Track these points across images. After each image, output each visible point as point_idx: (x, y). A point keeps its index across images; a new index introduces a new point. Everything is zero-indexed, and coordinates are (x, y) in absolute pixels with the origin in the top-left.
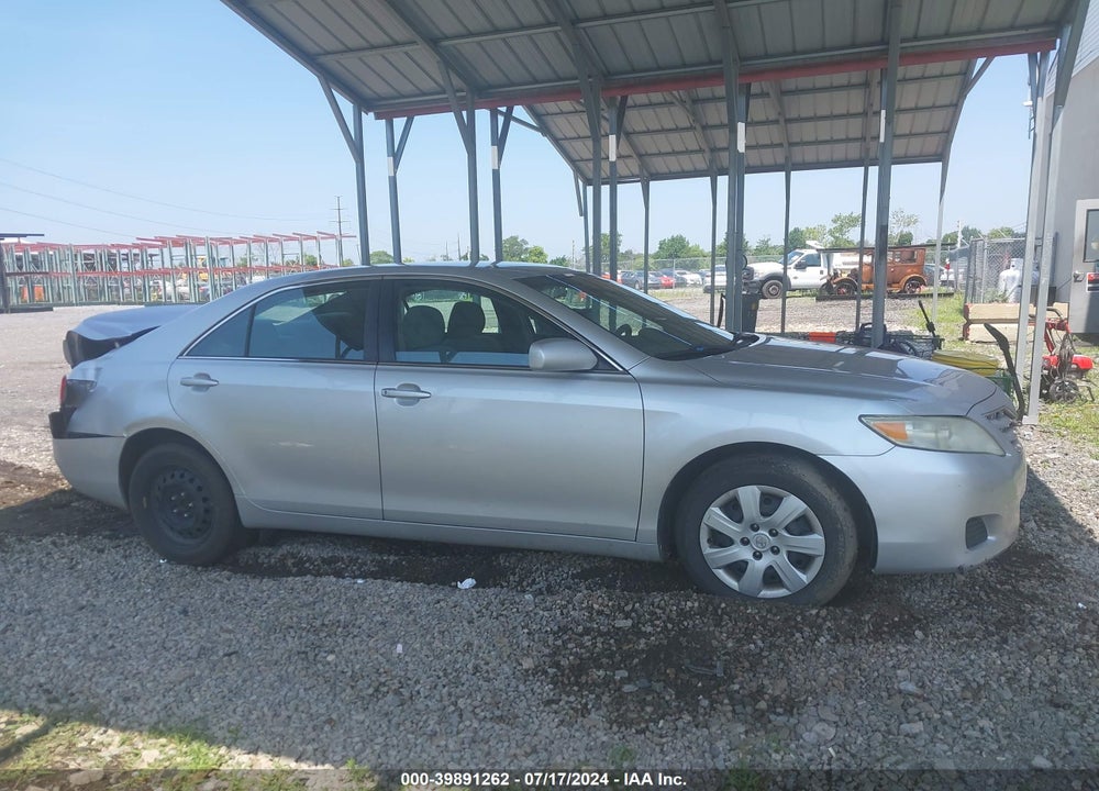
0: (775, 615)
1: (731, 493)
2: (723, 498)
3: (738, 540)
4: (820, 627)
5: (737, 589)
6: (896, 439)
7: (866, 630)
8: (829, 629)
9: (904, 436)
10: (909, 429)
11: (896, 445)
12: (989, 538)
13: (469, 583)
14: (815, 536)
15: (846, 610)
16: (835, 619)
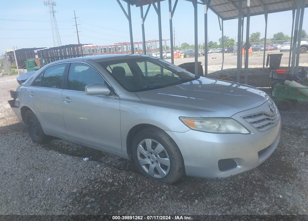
0: (152, 185)
1: (144, 140)
2: (142, 142)
3: (146, 157)
4: (164, 192)
5: (148, 173)
6: (191, 126)
7: (179, 197)
8: (166, 194)
9: (193, 125)
10: (197, 123)
11: (191, 129)
12: (238, 166)
13: (86, 159)
14: (167, 159)
15: (175, 187)
16: (170, 190)
